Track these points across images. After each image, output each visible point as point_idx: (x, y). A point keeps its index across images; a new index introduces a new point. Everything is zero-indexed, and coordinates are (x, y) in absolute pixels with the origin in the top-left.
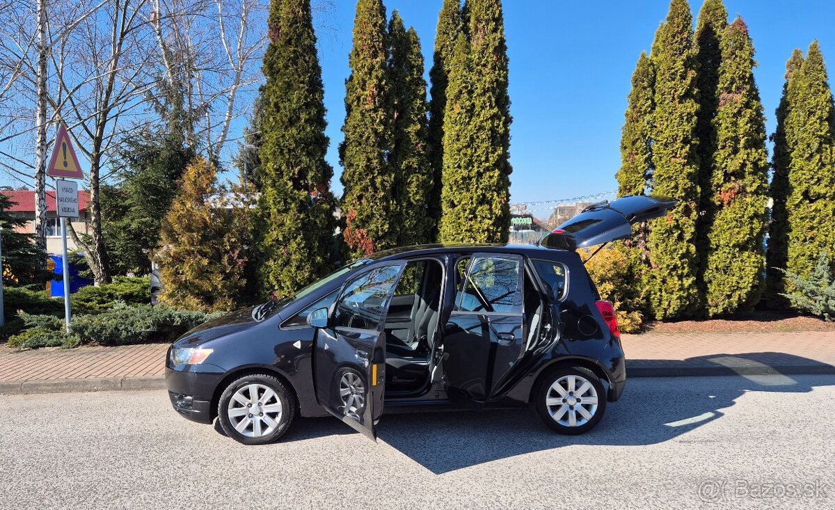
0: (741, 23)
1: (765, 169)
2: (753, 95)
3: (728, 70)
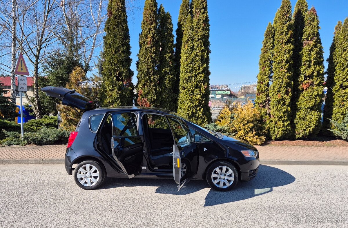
0: (314, 10)
1: (323, 74)
2: (318, 41)
3: (308, 30)
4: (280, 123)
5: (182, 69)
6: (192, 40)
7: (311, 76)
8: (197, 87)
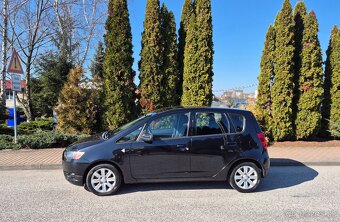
0: (313, 13)
1: (322, 76)
2: (317, 44)
3: (307, 33)
4: (282, 124)
5: (186, 69)
6: (196, 40)
7: (311, 78)
8: (201, 87)
